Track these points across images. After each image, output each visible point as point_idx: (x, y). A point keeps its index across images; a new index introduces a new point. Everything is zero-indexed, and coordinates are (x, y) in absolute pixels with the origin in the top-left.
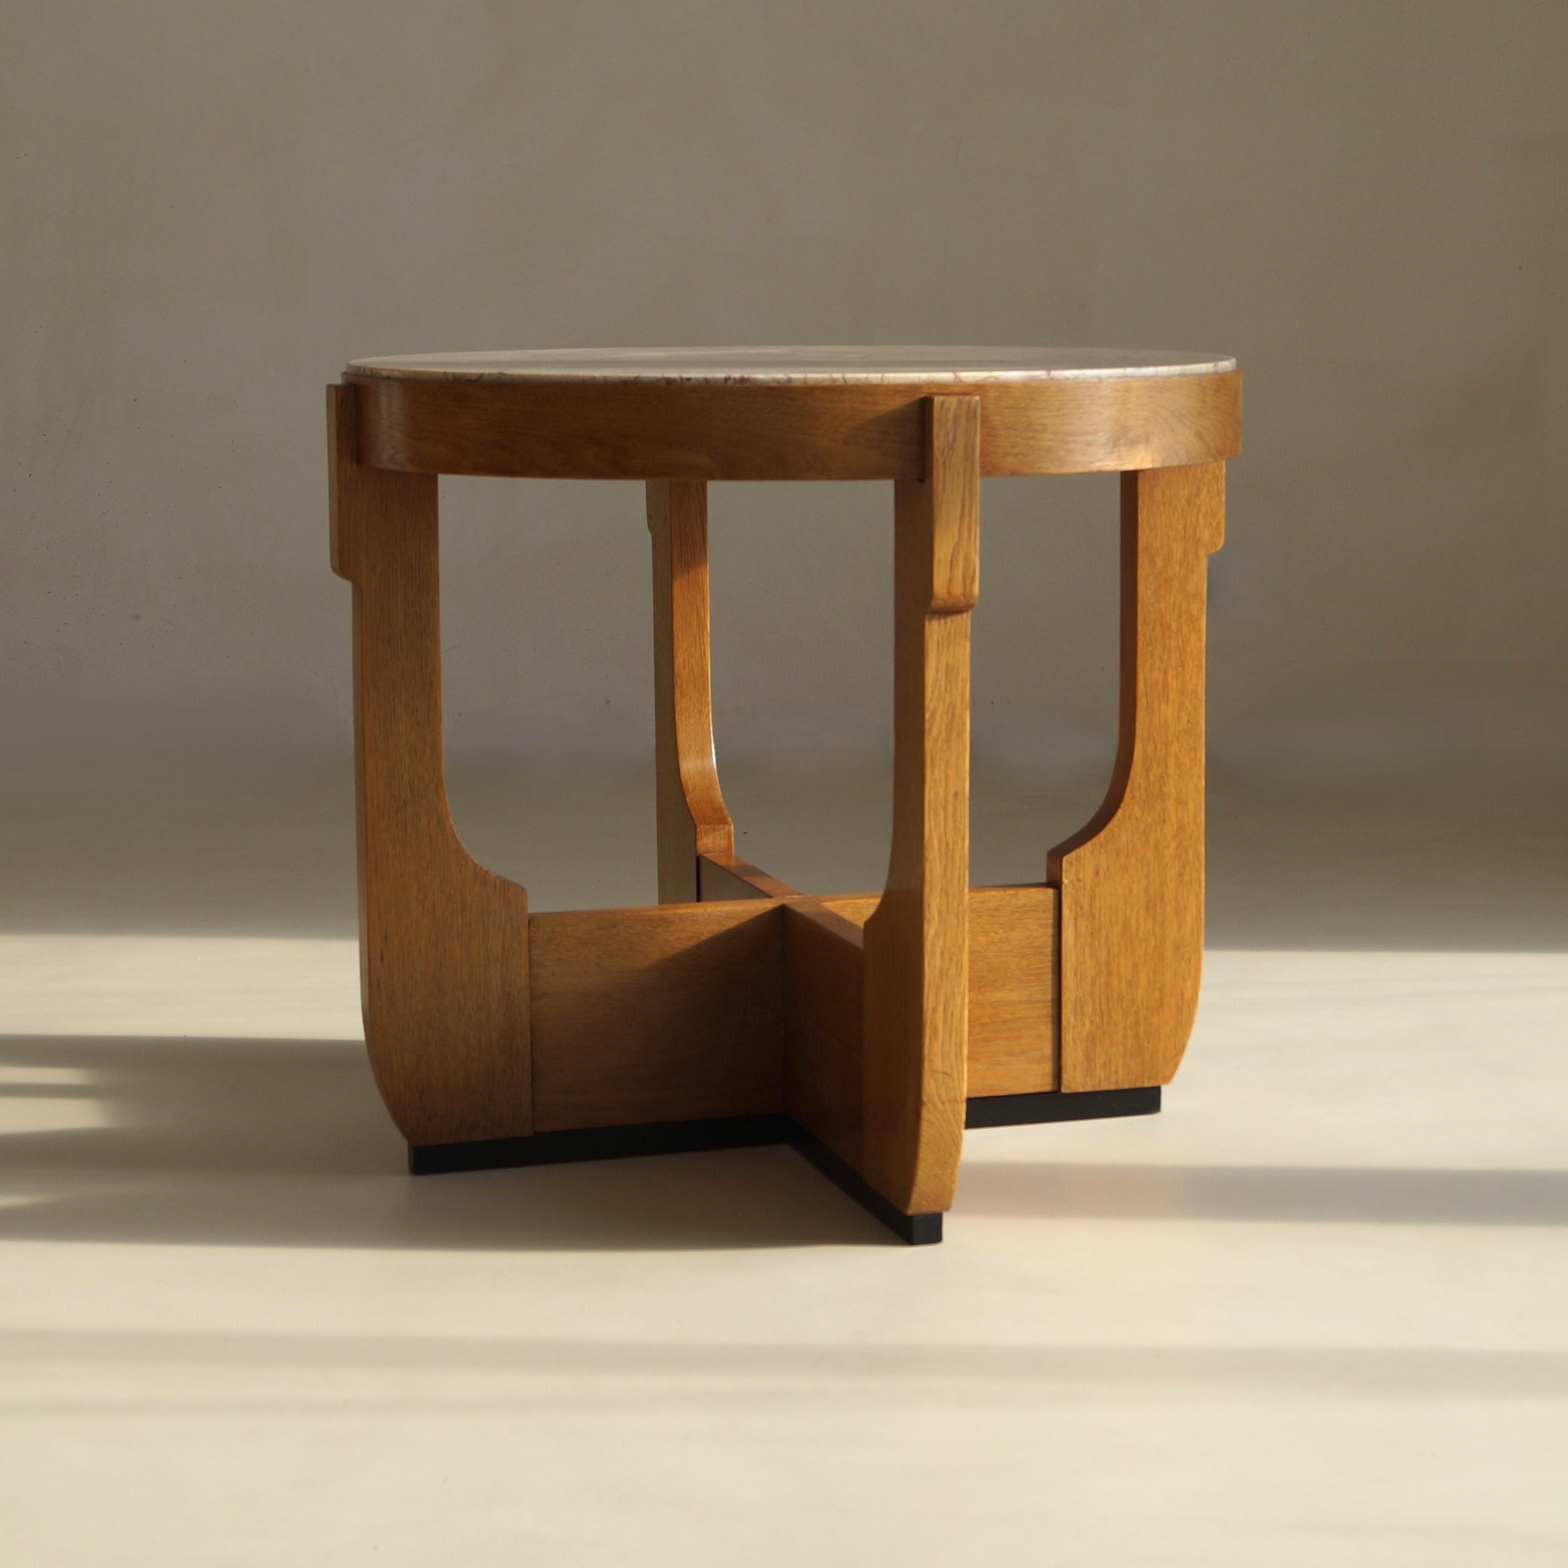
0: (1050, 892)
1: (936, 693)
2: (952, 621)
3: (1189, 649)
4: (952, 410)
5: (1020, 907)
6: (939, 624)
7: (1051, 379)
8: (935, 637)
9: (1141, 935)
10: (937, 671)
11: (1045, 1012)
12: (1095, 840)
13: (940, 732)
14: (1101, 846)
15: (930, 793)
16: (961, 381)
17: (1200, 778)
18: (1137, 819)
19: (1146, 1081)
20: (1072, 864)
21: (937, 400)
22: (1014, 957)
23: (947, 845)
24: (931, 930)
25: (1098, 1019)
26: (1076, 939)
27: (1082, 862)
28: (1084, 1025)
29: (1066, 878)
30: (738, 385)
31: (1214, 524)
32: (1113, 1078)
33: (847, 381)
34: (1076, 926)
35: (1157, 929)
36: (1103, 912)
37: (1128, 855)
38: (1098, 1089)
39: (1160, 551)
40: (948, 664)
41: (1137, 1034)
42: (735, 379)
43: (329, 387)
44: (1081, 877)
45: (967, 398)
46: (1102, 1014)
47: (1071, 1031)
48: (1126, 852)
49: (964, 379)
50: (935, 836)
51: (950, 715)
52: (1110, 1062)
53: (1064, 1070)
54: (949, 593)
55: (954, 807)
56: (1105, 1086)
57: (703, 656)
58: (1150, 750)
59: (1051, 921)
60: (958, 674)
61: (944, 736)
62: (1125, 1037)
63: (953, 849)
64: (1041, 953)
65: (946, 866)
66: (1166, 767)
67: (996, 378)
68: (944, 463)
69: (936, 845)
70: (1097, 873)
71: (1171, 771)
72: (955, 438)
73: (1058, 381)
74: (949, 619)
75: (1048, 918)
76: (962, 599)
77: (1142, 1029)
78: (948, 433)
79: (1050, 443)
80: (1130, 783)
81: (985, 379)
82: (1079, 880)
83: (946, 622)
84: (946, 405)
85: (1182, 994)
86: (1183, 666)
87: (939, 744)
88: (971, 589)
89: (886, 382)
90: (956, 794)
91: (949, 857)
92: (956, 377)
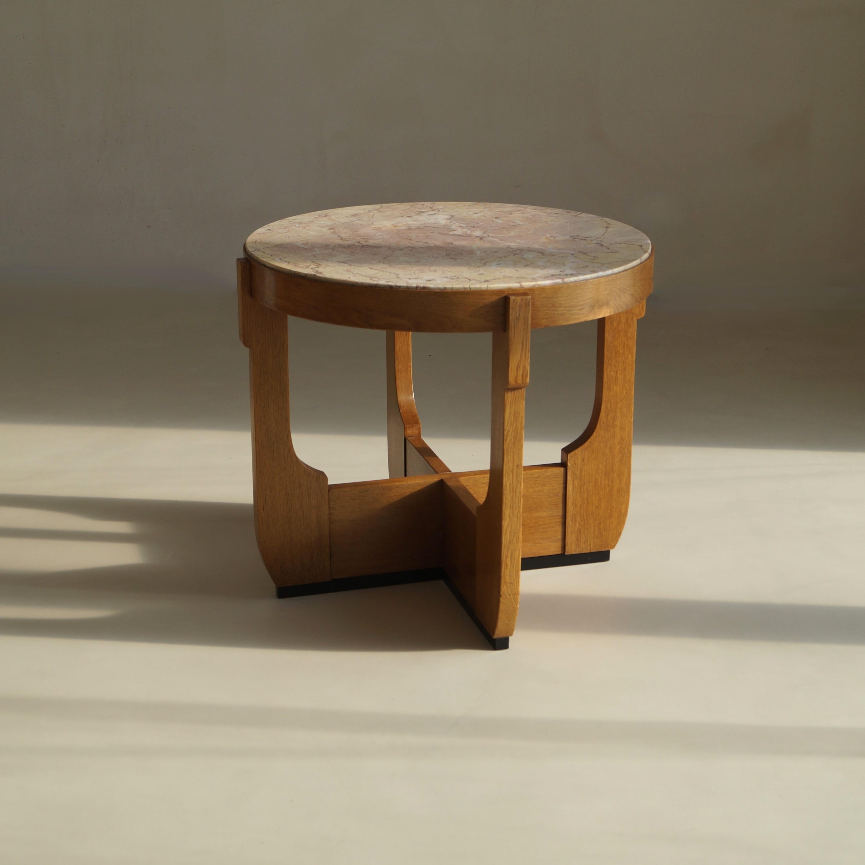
0: (562, 469)
1: (509, 424)
2: (517, 392)
3: (628, 361)
4: (518, 303)
5: (549, 476)
6: (511, 393)
7: (564, 283)
8: (509, 399)
9: (602, 486)
10: (510, 414)
11: (559, 520)
12: (583, 447)
13: (511, 440)
14: (586, 449)
15: (506, 466)
16: (523, 287)
17: (631, 417)
18: (602, 436)
19: (603, 548)
20: (572, 457)
21: (512, 298)
22: (545, 497)
23: (513, 488)
24: (505, 523)
25: (582, 523)
26: (573, 489)
27: (577, 456)
28: (576, 526)
29: (569, 463)
30: (422, 290)
31: (641, 305)
32: (589, 548)
33: (471, 289)
34: (573, 484)
35: (610, 483)
36: (585, 477)
37: (597, 452)
38: (581, 552)
39: (615, 319)
40: (515, 410)
41: (600, 529)
42: (420, 287)
43: (238, 260)
44: (576, 462)
45: (525, 297)
46: (584, 520)
47: (570, 528)
48: (596, 451)
49: (524, 286)
50: (508, 484)
51: (515, 432)
52: (587, 540)
53: (566, 545)
54: (516, 382)
55: (517, 471)
56: (585, 551)
57: (408, 345)
58: (609, 406)
59: (562, 482)
60: (519, 414)
61: (513, 441)
62: (594, 530)
63: (516, 489)
64: (558, 495)
65: (512, 497)
66: (616, 413)
67: (539, 285)
68: (514, 326)
69: (508, 488)
70: (583, 460)
71: (618, 414)
72: (519, 315)
73: (567, 283)
74: (516, 391)
75: (561, 480)
76: (522, 384)
77: (602, 526)
78: (516, 313)
79: (564, 312)
80: (599, 421)
81: (534, 286)
82: (575, 464)
83: (514, 393)
84: (516, 301)
85: (620, 510)
86: (625, 369)
87: (510, 445)
88: (526, 380)
89: (489, 289)
90: (518, 466)
91: (514, 493)
92: (521, 285)
